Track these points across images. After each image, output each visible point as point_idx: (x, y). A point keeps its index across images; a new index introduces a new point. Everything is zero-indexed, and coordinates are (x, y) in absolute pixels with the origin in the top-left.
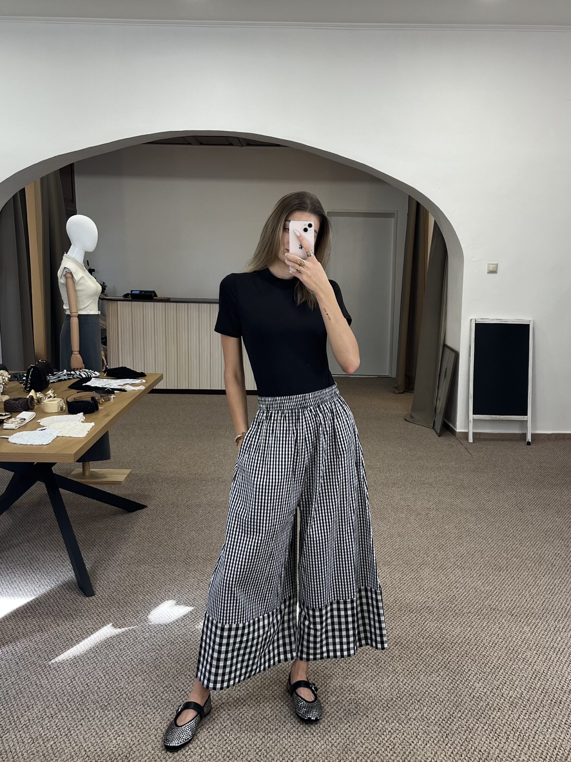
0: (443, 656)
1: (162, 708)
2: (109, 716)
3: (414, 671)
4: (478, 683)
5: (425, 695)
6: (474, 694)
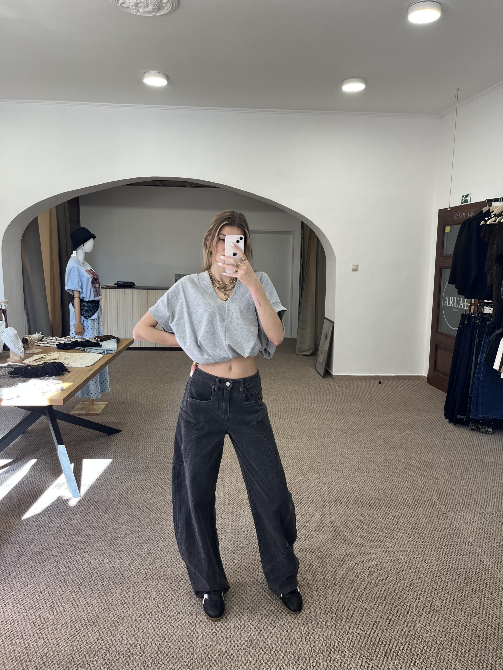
0: (323, 537)
1: (123, 583)
2: (83, 591)
3: (303, 549)
4: (347, 557)
5: (310, 567)
6: (344, 565)
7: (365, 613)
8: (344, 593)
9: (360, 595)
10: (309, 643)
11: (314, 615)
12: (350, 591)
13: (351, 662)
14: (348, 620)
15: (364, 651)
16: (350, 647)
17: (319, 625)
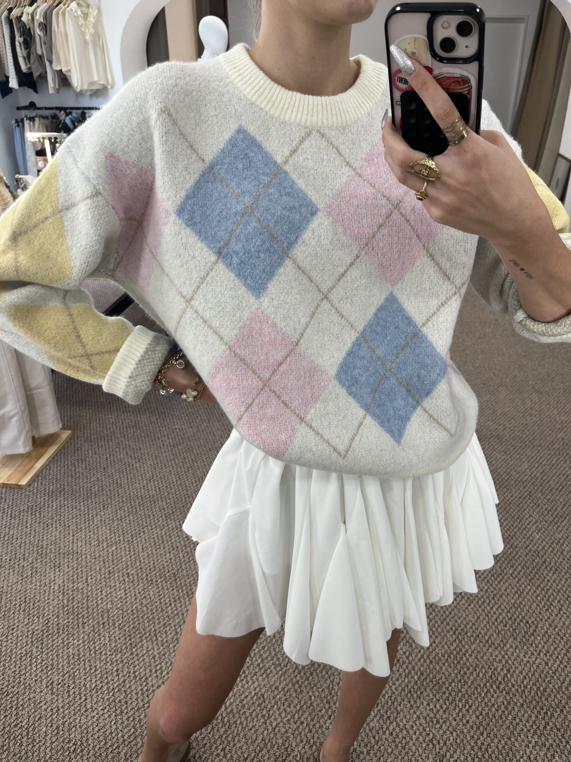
7: (554, 633)
8: (525, 593)
9: (550, 600)
10: (459, 667)
11: (474, 621)
12: (535, 592)
13: (520, 715)
14: (524, 639)
15: (543, 699)
16: (521, 688)
17: (478, 641)
